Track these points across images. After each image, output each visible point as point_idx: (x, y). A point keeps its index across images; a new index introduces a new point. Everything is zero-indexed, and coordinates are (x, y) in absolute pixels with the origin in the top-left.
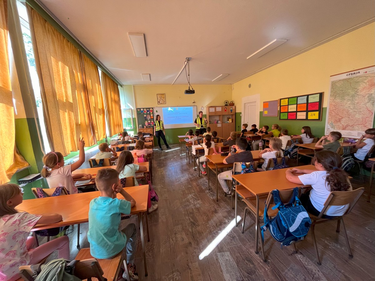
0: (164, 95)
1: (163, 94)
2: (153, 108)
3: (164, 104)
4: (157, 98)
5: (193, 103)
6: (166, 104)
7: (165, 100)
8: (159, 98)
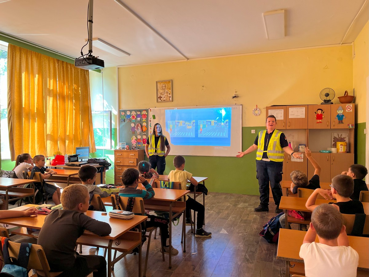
3: (169, 101)
4: (157, 90)
5: (233, 98)
6: (173, 101)
7: (171, 94)
8: (161, 88)
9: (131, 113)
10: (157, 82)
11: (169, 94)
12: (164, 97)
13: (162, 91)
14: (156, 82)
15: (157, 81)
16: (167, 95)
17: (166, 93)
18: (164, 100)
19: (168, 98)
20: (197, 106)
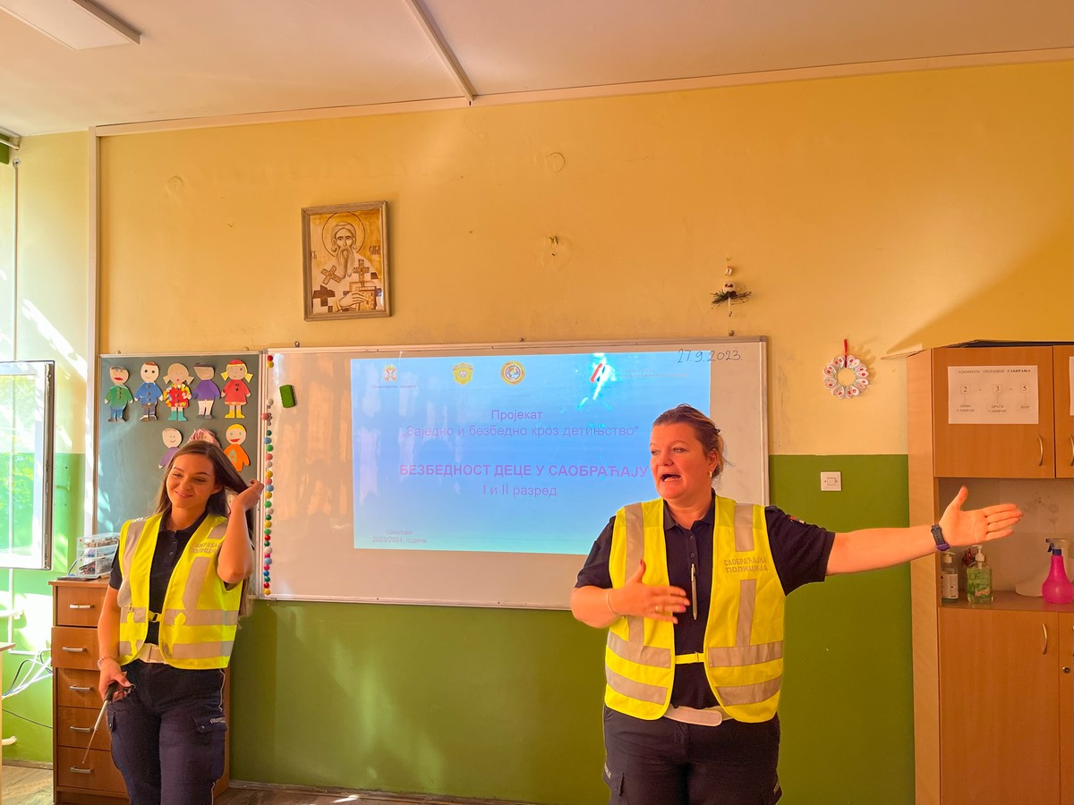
0: (381, 221)
1: (369, 211)
2: (251, 362)
3: (374, 313)
4: (308, 255)
5: (716, 302)
6: (391, 315)
7: (383, 276)
8: (330, 246)
9: (163, 372)
10: (306, 215)
11: (374, 275)
12: (346, 293)
13: (333, 261)
14: (304, 212)
15: (306, 205)
16: (363, 283)
17: (356, 271)
18: (346, 310)
19: (368, 296)
20: (522, 340)
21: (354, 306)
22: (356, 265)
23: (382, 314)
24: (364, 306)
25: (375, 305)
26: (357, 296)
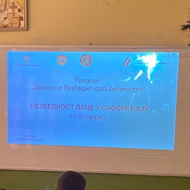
3: (19, 29)
5: (182, 29)
6: (27, 30)
7: (24, 11)
11: (20, 10)
12: (5, 19)
16: (14, 14)
17: (10, 7)
18: (5, 27)
19: (16, 20)
20: (91, 44)
21: (9, 25)
22: (11, 5)
23: (23, 30)
24: (14, 25)
25: (20, 25)
26: (11, 20)
